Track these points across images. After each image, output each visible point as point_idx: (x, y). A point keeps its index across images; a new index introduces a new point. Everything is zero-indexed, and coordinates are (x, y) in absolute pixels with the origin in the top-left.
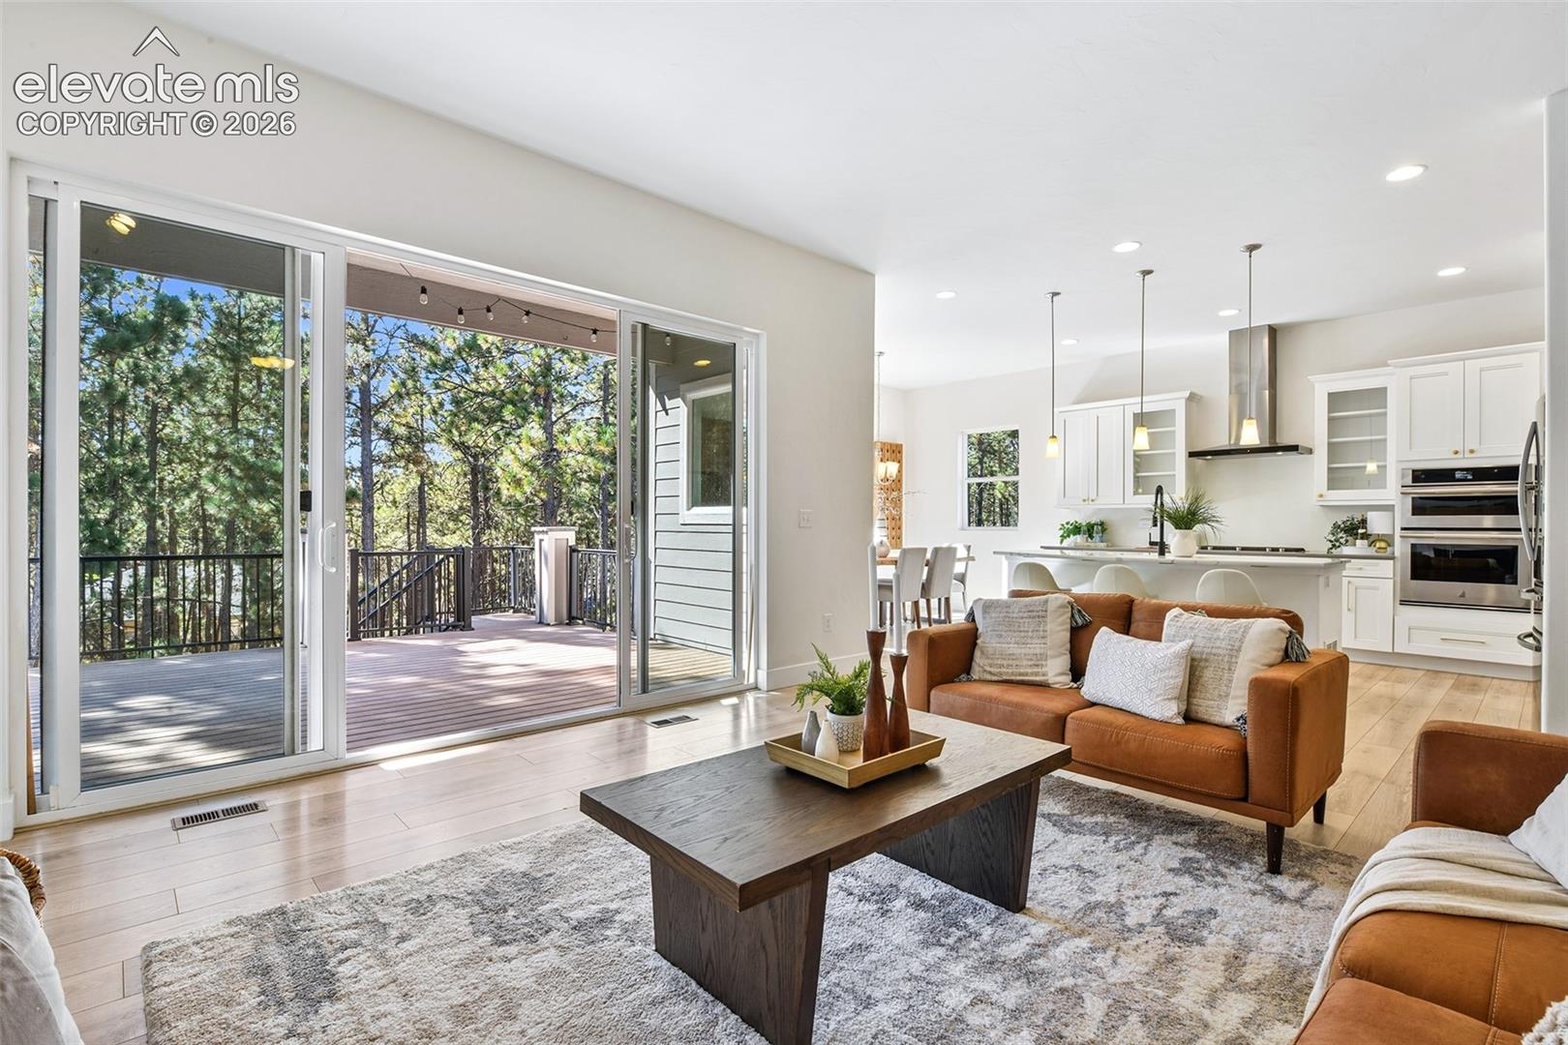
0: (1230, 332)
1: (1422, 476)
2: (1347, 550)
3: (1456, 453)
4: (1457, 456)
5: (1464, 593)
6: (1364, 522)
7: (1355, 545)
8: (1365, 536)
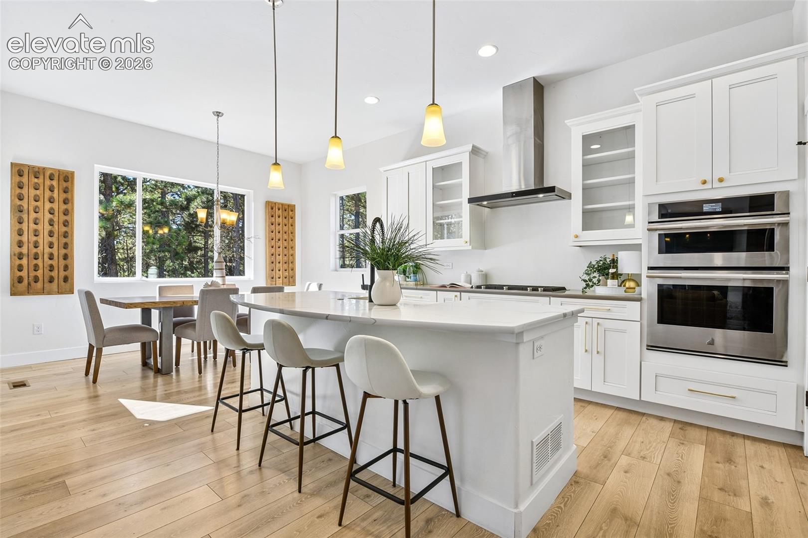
0: (504, 88)
1: (667, 211)
2: (599, 290)
3: (704, 182)
4: (705, 186)
5: (713, 340)
6: (614, 262)
7: (606, 285)
8: (615, 276)
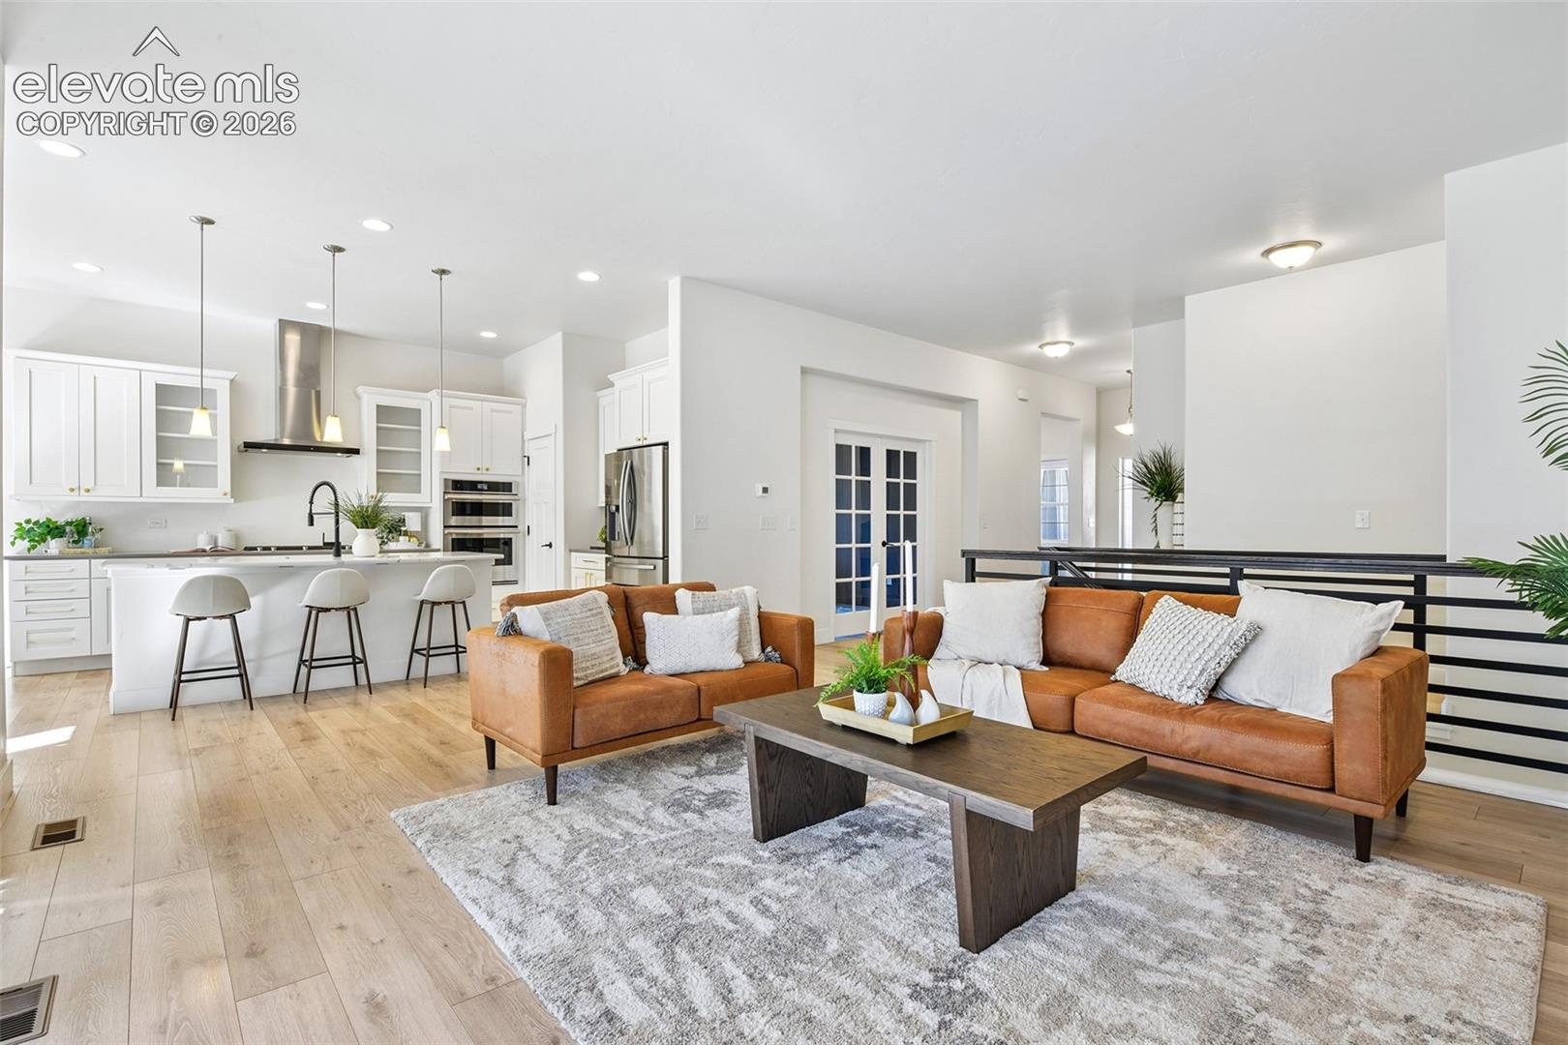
1: (458, 485)
3: (478, 469)
4: (479, 472)
